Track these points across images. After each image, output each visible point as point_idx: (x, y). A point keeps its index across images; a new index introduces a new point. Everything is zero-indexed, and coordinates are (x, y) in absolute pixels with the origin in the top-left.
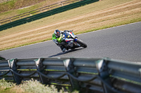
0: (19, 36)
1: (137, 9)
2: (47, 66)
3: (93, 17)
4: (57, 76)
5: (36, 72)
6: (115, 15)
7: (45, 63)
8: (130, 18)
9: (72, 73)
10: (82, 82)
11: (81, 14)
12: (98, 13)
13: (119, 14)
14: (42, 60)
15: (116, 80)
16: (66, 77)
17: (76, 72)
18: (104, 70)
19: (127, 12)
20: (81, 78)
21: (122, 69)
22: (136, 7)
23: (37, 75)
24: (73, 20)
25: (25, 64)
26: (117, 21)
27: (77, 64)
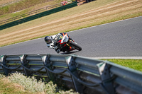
0: (12, 35)
1: (107, 13)
2: (29, 61)
3: (72, 19)
4: (38, 69)
5: (21, 66)
6: (89, 17)
7: (28, 58)
8: (101, 20)
9: (48, 67)
10: (57, 75)
11: (63, 17)
12: (76, 16)
13: (93, 17)
14: (26, 56)
15: (82, 72)
16: (44, 70)
17: (51, 65)
18: (72, 65)
19: (99, 15)
20: (56, 71)
21: (86, 63)
22: (106, 11)
23: (22, 68)
24: (56, 22)
25: (13, 59)
26: (91, 22)
27: (52, 59)
